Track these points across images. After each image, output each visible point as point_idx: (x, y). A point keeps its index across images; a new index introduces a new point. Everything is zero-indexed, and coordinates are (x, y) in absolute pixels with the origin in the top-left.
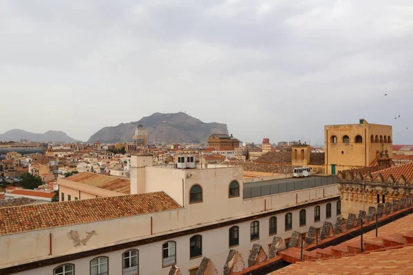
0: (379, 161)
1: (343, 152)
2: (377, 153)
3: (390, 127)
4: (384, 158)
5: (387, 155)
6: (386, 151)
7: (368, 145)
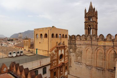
0: (57, 48)
1: (40, 43)
2: (57, 43)
3: (67, 31)
4: (61, 45)
5: (63, 44)
6: (64, 42)
7: (49, 39)
